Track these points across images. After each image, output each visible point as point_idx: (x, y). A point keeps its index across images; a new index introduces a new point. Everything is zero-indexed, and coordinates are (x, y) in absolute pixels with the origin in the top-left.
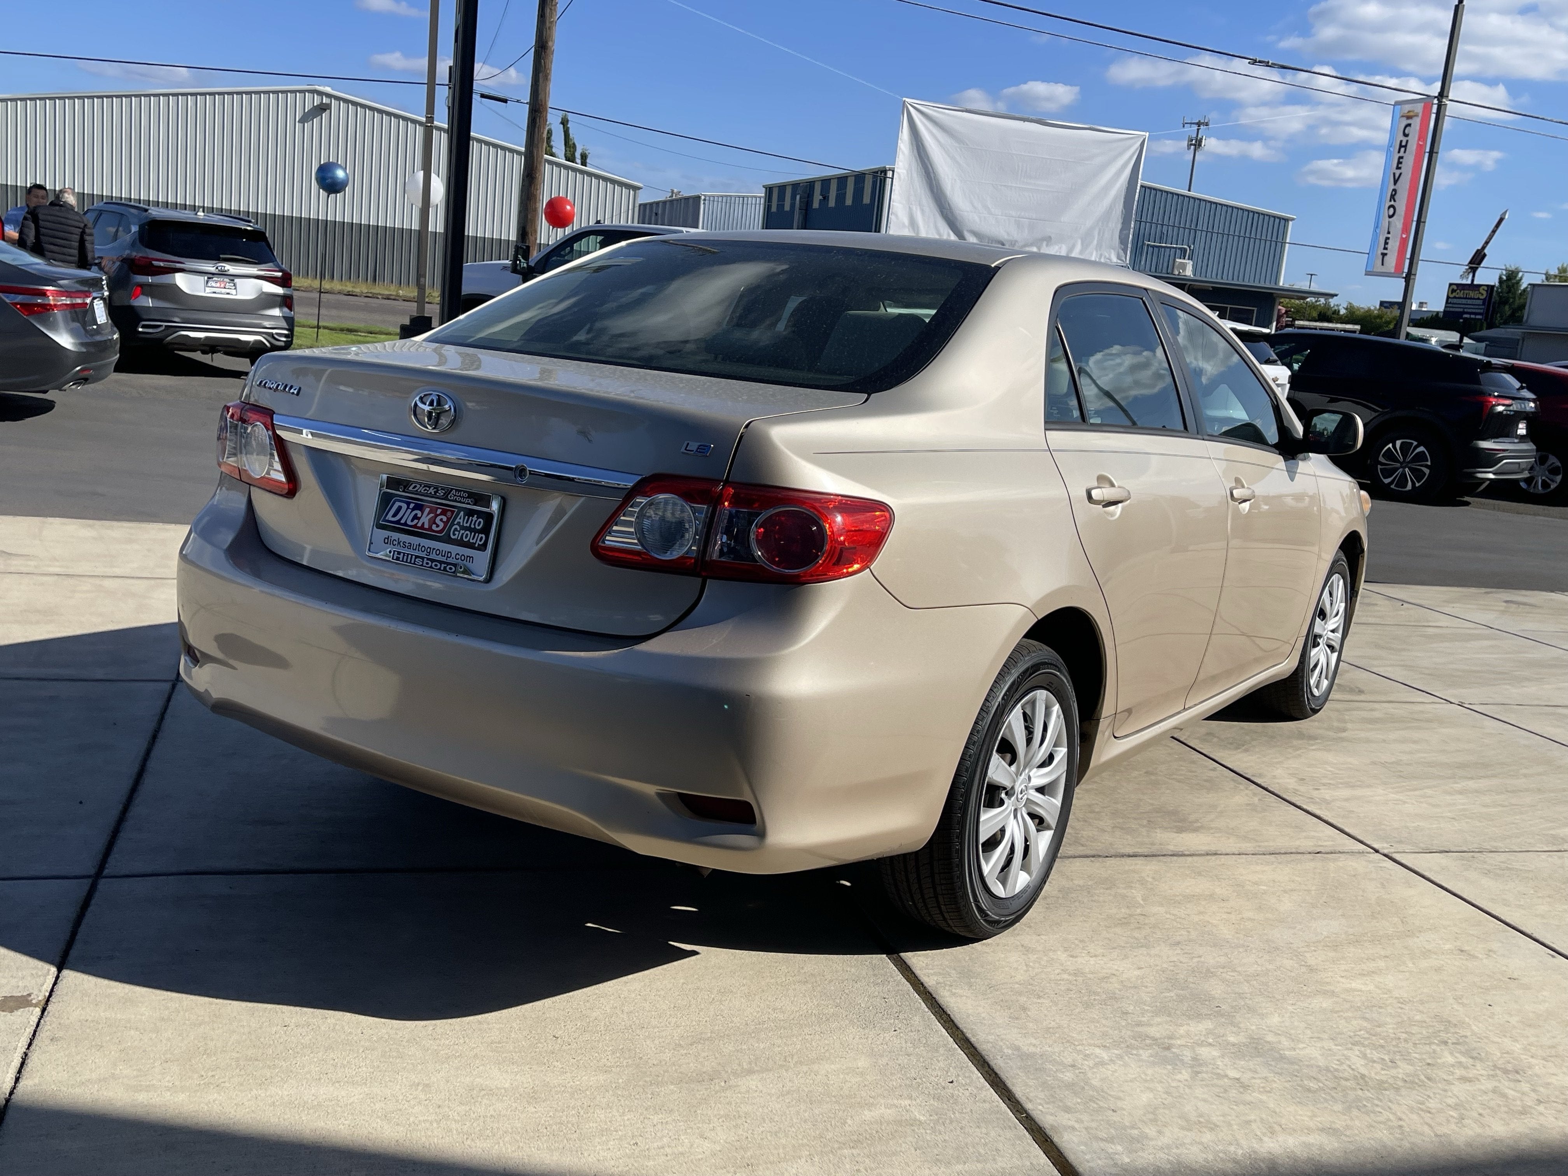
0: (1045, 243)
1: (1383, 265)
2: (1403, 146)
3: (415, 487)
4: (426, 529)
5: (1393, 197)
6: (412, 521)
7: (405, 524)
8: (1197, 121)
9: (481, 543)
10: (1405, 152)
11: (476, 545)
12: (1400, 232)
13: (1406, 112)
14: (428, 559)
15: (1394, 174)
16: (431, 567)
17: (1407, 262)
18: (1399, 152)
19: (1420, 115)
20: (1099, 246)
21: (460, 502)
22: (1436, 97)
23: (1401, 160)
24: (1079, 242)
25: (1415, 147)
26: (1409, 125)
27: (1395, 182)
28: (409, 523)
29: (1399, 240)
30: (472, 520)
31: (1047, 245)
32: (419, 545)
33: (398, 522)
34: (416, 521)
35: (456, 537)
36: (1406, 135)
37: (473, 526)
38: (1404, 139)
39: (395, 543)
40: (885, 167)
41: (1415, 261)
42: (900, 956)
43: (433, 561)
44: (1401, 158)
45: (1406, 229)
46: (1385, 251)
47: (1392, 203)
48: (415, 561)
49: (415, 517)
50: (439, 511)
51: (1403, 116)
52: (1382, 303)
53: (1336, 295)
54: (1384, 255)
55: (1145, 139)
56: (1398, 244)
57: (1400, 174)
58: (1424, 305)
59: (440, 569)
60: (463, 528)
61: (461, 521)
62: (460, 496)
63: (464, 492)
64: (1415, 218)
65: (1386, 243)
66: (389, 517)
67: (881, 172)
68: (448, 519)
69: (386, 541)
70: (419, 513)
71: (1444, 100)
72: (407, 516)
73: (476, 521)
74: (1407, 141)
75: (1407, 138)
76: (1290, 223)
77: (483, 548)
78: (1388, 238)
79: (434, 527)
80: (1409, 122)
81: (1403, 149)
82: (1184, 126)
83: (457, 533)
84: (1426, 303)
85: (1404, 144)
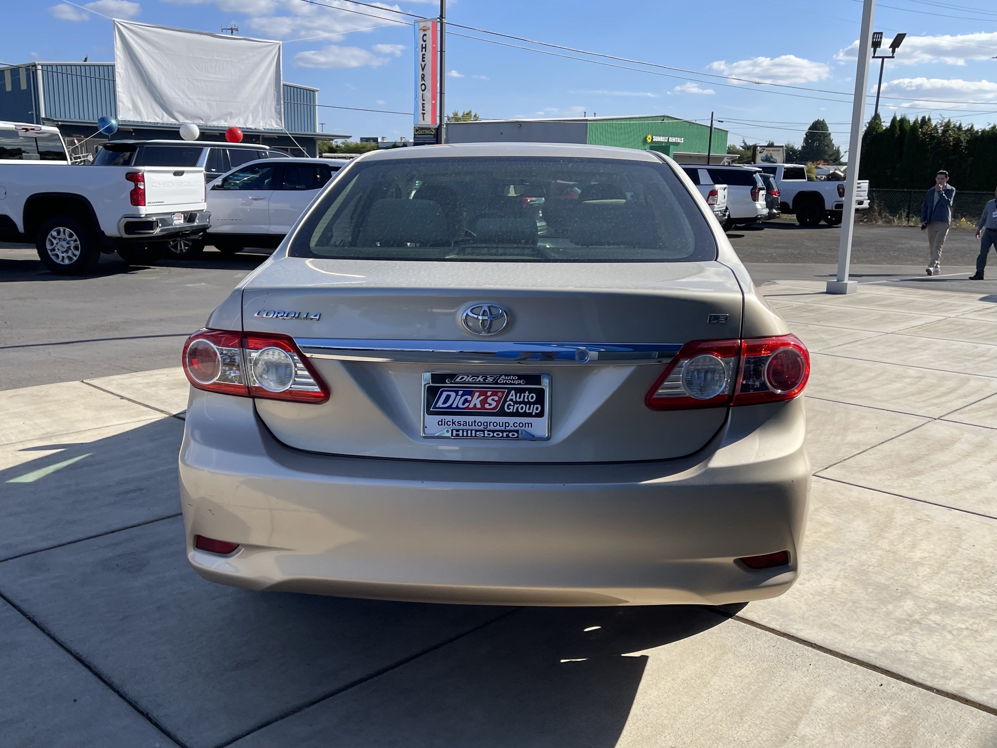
0: (229, 117)
1: (424, 120)
2: (424, 48)
3: (463, 378)
4: (479, 409)
5: (423, 79)
6: (463, 404)
7: (457, 407)
8: (230, 28)
9: (538, 412)
10: (425, 51)
11: (534, 414)
12: (430, 100)
13: (422, 27)
14: (488, 431)
15: (421, 65)
16: (493, 436)
17: (438, 118)
18: (422, 51)
19: (431, 28)
20: (263, 117)
21: (511, 384)
22: (438, 18)
23: (424, 56)
24: (251, 115)
25: (431, 48)
26: (425, 35)
27: (423, 69)
28: (460, 406)
29: (431, 104)
30: (524, 396)
31: (230, 118)
32: (475, 422)
33: (450, 407)
34: (467, 404)
35: (511, 410)
36: (425, 41)
37: (526, 400)
38: (424, 44)
39: (449, 423)
40: (35, 63)
41: (442, 117)
42: (737, 616)
43: (493, 431)
44: (424, 55)
45: (434, 98)
46: (424, 112)
47: (423, 82)
48: (475, 434)
49: (466, 401)
50: (489, 394)
51: (420, 29)
52: (362, 139)
53: (351, 137)
54: (424, 114)
55: (280, 46)
56: (430, 107)
57: (425, 64)
58: (385, 139)
59: (502, 437)
60: (516, 402)
61: (514, 398)
62: (510, 379)
63: (514, 376)
64: (439, 91)
65: (423, 107)
66: (440, 404)
67: (32, 66)
68: (500, 399)
69: (440, 423)
70: (469, 398)
71: (443, 20)
72: (457, 401)
73: (528, 396)
74: (426, 45)
75: (425, 43)
76: (316, 93)
77: (541, 415)
78: (423, 104)
79: (487, 406)
80: (425, 33)
81: (424, 50)
82: (222, 31)
83: (512, 407)
84: (385, 137)
85: (424, 46)
